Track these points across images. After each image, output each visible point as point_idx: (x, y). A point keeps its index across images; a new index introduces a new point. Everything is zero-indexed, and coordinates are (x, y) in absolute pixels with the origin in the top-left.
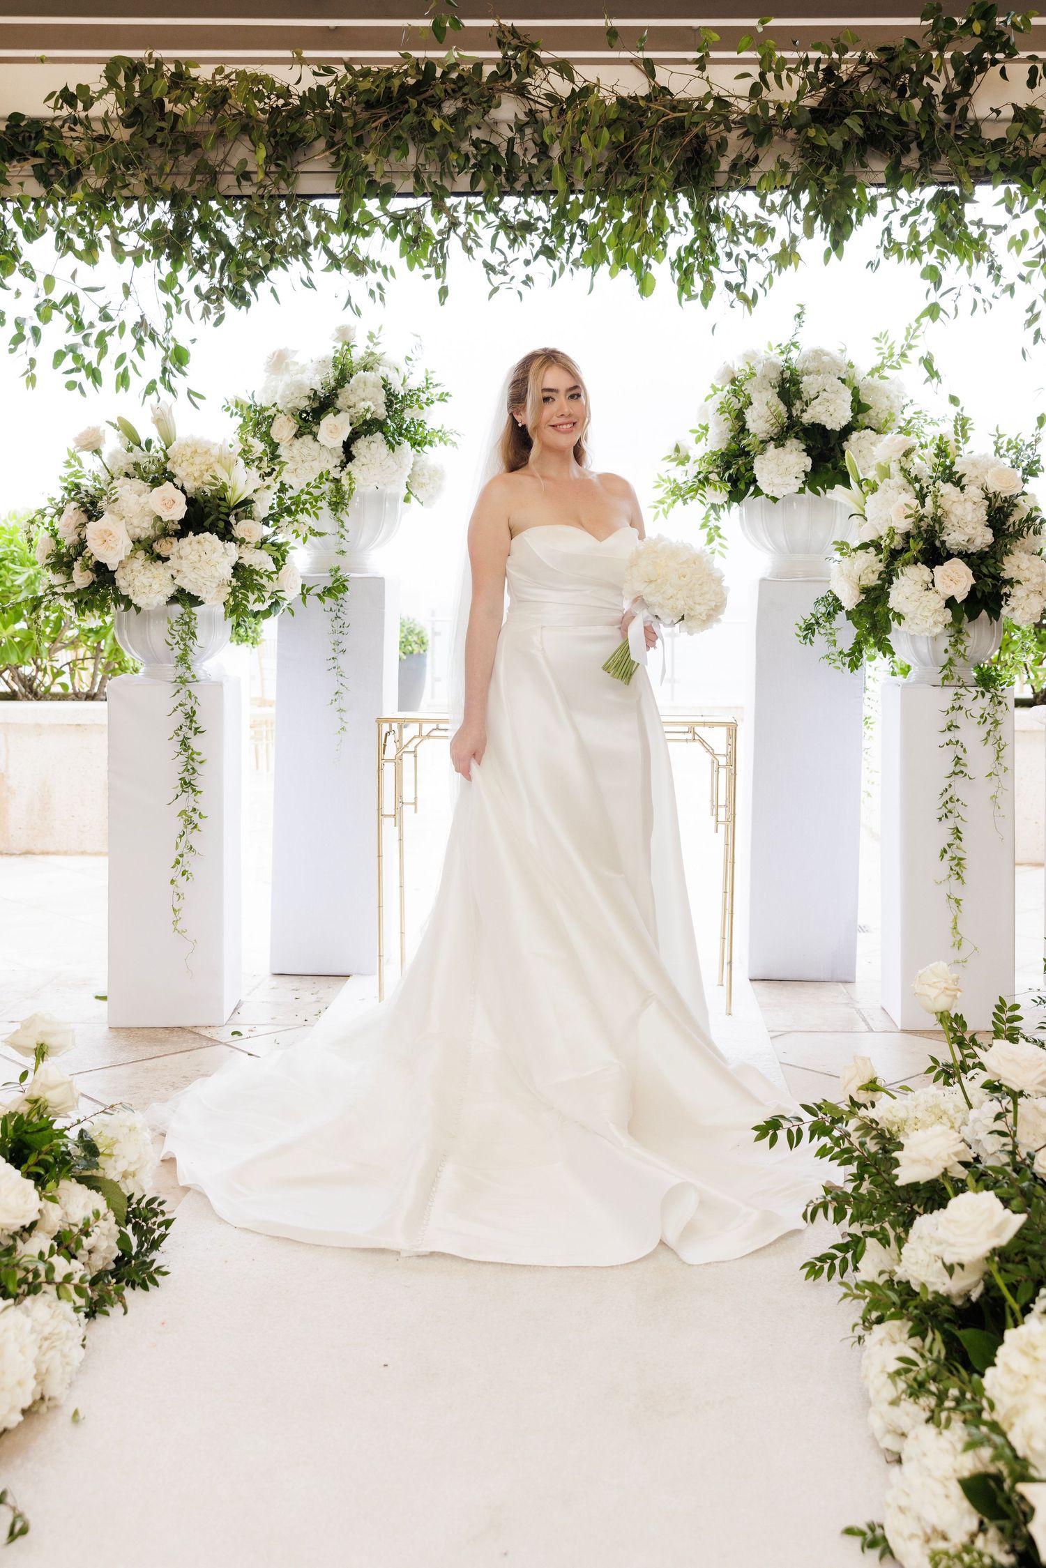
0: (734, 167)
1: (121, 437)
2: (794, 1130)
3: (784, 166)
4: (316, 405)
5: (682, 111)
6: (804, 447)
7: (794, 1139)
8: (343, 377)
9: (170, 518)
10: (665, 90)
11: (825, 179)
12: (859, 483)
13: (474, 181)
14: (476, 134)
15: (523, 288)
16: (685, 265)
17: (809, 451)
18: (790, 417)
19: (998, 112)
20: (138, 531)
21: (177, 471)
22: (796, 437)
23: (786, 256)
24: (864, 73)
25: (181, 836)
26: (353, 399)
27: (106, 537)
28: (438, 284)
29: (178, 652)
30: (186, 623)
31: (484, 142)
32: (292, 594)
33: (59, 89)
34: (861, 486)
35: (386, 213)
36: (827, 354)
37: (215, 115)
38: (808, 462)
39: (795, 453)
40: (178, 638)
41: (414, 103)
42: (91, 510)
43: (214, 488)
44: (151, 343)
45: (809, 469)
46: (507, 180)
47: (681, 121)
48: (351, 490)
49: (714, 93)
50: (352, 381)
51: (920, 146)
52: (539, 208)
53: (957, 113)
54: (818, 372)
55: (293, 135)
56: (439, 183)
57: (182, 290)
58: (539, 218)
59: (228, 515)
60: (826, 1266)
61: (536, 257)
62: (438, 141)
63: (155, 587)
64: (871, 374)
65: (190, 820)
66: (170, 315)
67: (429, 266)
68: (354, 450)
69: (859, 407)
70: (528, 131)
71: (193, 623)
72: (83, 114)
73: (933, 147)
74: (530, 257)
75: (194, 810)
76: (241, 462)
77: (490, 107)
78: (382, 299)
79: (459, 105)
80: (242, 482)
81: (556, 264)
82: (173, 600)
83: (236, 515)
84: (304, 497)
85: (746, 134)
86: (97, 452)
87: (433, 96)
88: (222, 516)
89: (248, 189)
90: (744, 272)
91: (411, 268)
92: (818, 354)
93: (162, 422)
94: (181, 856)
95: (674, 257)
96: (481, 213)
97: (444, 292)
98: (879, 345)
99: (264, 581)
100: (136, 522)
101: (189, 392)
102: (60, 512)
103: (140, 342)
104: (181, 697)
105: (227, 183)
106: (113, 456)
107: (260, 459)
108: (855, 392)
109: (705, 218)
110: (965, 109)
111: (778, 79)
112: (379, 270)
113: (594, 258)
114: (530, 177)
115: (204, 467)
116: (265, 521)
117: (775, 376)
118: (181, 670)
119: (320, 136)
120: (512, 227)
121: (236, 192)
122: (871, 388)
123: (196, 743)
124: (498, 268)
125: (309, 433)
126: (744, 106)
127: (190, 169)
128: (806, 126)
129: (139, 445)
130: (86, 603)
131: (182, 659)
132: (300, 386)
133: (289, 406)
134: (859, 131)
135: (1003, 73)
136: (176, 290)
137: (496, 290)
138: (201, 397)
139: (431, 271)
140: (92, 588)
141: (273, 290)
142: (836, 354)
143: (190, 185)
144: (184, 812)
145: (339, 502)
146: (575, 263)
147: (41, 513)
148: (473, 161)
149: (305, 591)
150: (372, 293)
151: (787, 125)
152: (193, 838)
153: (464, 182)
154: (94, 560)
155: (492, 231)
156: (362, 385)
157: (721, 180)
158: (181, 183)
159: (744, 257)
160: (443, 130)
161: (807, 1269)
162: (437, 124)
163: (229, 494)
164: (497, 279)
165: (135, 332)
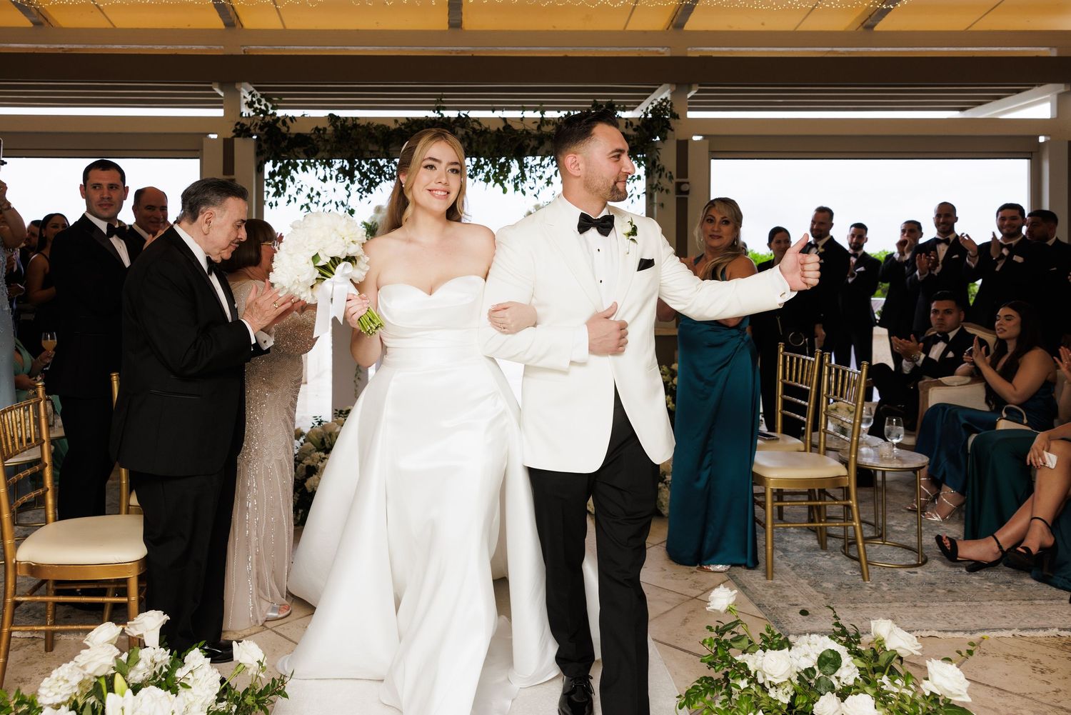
0: (532, 150)
10: (510, 126)
16: (516, 181)
44: (341, 206)
57: (352, 190)
66: (348, 198)
81: (473, 180)
85: (536, 140)
90: (535, 183)
95: (513, 178)
103: (338, 206)
109: (522, 166)
113: (487, 181)
121: (369, 157)
146: (480, 180)
157: (528, 153)
165: (336, 203)
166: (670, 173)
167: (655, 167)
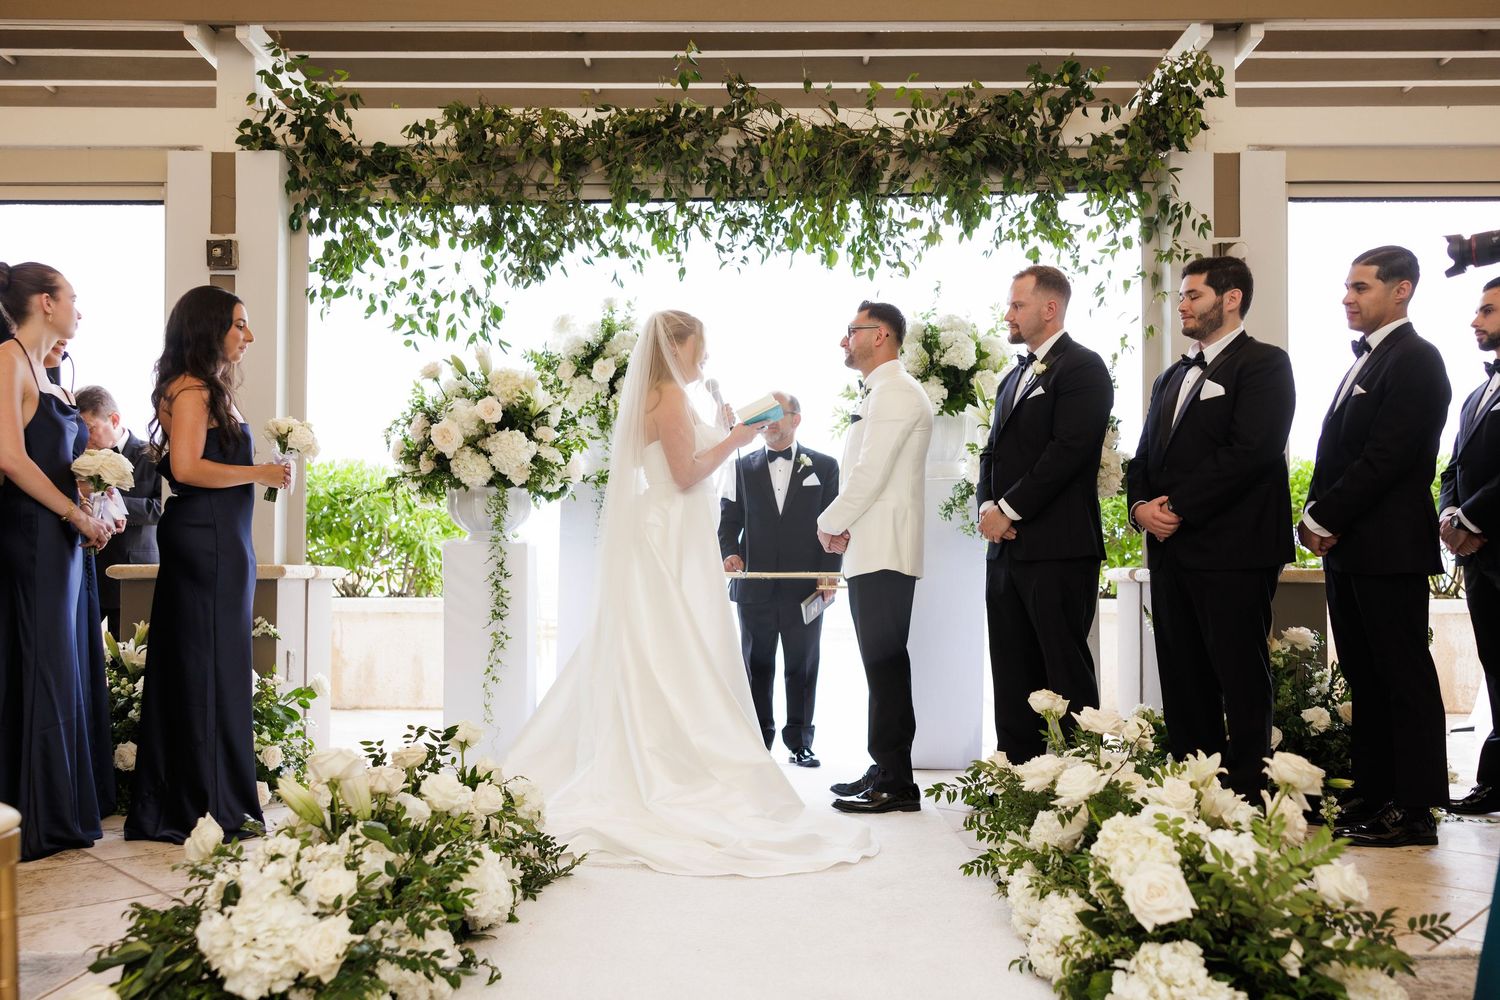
0: (893, 178)
1: (453, 369)
2: (951, 792)
3: (930, 176)
4: (589, 353)
5: (857, 137)
6: (942, 382)
7: (952, 797)
8: (609, 334)
9: (491, 421)
10: (844, 125)
11: (960, 183)
12: (984, 402)
13: (708, 188)
14: (709, 155)
15: (741, 266)
16: (858, 248)
17: (945, 385)
18: (932, 361)
19: (1080, 140)
20: (467, 431)
21: (495, 390)
22: (936, 375)
23: (932, 238)
24: (986, 113)
25: (492, 651)
26: (616, 349)
27: (445, 433)
28: (678, 266)
29: (493, 518)
30: (500, 499)
31: (716, 159)
32: (577, 479)
33: (412, 124)
34: (985, 405)
35: (642, 215)
36: (957, 318)
37: (523, 142)
38: (945, 392)
39: (936, 386)
40: (494, 509)
41: (667, 132)
42: (432, 418)
43: (520, 401)
44: (476, 305)
45: (946, 397)
46: (731, 187)
47: (856, 145)
48: (616, 412)
49: (880, 125)
50: (615, 337)
51: (1025, 165)
52: (752, 210)
53: (1051, 141)
54: (951, 330)
55: (579, 156)
56: (682, 190)
57: (496, 267)
58: (753, 216)
59: (531, 422)
60: (975, 868)
61: (750, 244)
62: (683, 159)
63: (478, 471)
64: (988, 334)
65: (499, 641)
66: (489, 285)
67: (672, 253)
68: (616, 385)
69: (981, 355)
70: (746, 153)
71: (505, 499)
72: (428, 143)
73: (1035, 164)
74: (746, 244)
75: (502, 633)
76: (540, 385)
77: (721, 134)
78: (641, 271)
79: (697, 135)
80: (541, 399)
81: (765, 249)
82: (491, 483)
83: (536, 423)
84: (585, 411)
85: (901, 157)
86: (436, 379)
87: (678, 129)
88: (526, 423)
89: (544, 196)
90: (899, 255)
91: (660, 253)
92: (950, 318)
93: (482, 359)
94: (491, 666)
95: (850, 243)
96: (710, 213)
97: (682, 272)
98: (994, 312)
99: (555, 470)
100: (465, 425)
101: (500, 342)
102: (410, 422)
103: (467, 304)
104: (495, 551)
105: (529, 192)
106: (448, 384)
107: (551, 386)
108: (978, 345)
109: (872, 215)
110: (1057, 139)
111: (924, 115)
112: (639, 252)
113: (794, 243)
114: (748, 186)
115: (514, 387)
116: (557, 429)
117: (920, 333)
118: (495, 533)
119: (599, 155)
120: (734, 222)
121: (536, 198)
122: (989, 342)
123: (504, 585)
124: (726, 248)
125: (585, 373)
126: (901, 135)
127: (504, 182)
128: (946, 148)
129: (466, 375)
130: (428, 487)
131: (498, 523)
132: (577, 340)
133: (570, 354)
134: (983, 149)
135: (1085, 112)
136: (492, 268)
137: (725, 263)
138: (509, 345)
139: (674, 256)
140: (434, 474)
141: (562, 268)
142: (964, 319)
143: (504, 192)
144: (494, 634)
145: (605, 424)
146: (779, 248)
147: (396, 422)
148: (707, 174)
149: (585, 480)
150: (634, 267)
151: (932, 148)
152: (499, 653)
153: (699, 190)
154: (435, 452)
155: (719, 225)
156: (622, 339)
157: (883, 189)
158: (497, 191)
159: (899, 245)
160: (689, 149)
161: (964, 869)
162: (684, 146)
163: (531, 406)
164: (726, 256)
165: (464, 298)
166: (1205, 216)
167: (1166, 213)
